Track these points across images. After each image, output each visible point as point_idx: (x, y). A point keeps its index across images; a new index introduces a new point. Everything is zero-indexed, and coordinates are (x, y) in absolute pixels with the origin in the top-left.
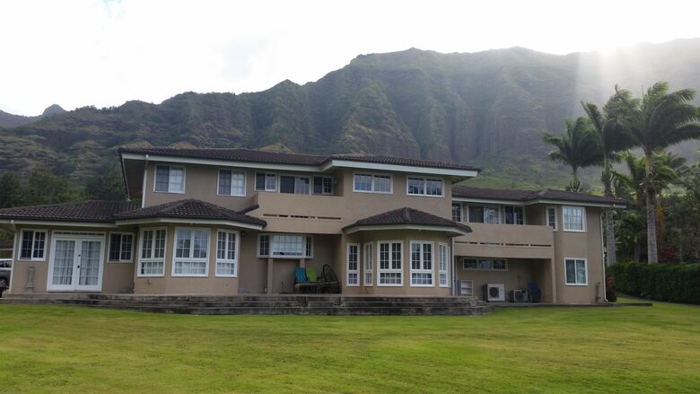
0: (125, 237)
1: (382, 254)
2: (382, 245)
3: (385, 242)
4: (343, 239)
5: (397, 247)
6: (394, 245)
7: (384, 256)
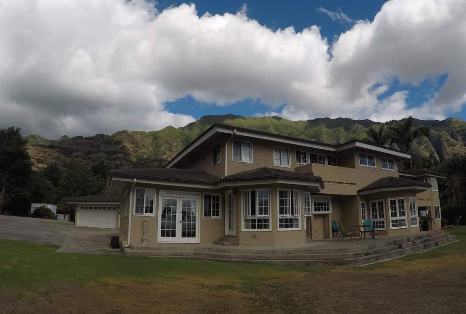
0: (214, 197)
1: (392, 207)
2: (391, 201)
3: (393, 199)
4: (358, 198)
5: (401, 202)
6: (399, 200)
7: (394, 208)
